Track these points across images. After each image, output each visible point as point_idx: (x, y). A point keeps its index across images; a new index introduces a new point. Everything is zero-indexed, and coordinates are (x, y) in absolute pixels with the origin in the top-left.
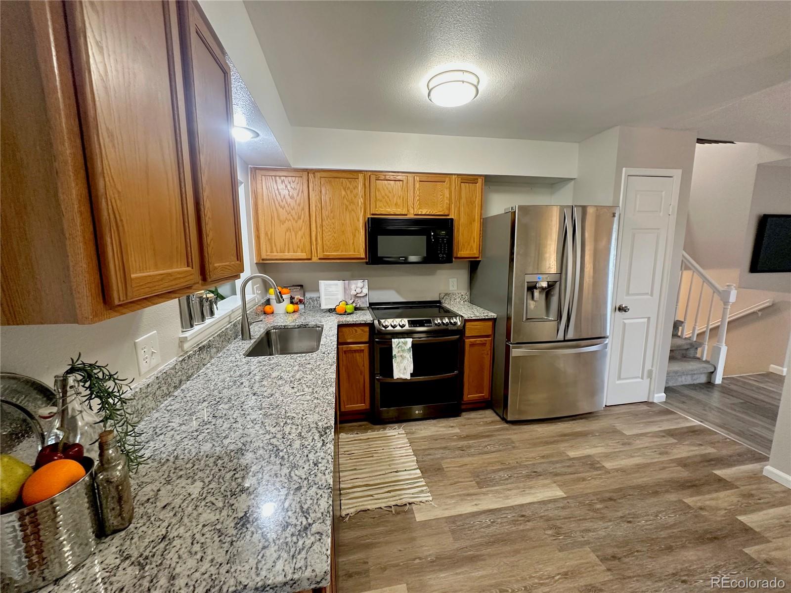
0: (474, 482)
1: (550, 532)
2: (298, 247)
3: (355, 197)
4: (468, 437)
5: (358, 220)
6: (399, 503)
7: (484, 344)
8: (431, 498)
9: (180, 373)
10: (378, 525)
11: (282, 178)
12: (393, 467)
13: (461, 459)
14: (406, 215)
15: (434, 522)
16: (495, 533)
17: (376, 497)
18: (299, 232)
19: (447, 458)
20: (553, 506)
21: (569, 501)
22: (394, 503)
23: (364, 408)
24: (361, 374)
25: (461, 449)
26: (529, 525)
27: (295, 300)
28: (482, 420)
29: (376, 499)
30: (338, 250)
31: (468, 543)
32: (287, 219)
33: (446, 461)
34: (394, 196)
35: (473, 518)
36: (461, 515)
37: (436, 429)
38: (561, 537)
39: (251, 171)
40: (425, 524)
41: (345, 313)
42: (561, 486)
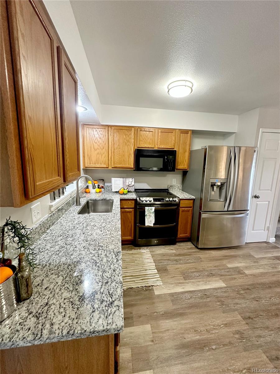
0: (182, 277)
1: (218, 303)
2: (102, 162)
3: (130, 139)
4: (179, 255)
5: (131, 150)
6: (147, 285)
7: (188, 211)
8: (162, 284)
9: (49, 222)
10: (137, 295)
11: (96, 129)
12: (144, 267)
13: (176, 266)
14: (154, 148)
15: (163, 295)
16: (193, 302)
17: (136, 282)
18: (103, 155)
19: (169, 265)
20: (220, 291)
21: (228, 289)
22: (144, 285)
23: (131, 239)
24: (130, 223)
25: (176, 260)
26: (208, 300)
27: (100, 187)
28: (186, 247)
29: (136, 283)
30: (121, 164)
31: (179, 307)
32: (97, 148)
33: (169, 266)
34: (148, 139)
35: (182, 295)
36: (176, 293)
37: (165, 250)
38: (224, 306)
39: (82, 125)
40: (159, 296)
41: (123, 194)
42: (224, 281)
